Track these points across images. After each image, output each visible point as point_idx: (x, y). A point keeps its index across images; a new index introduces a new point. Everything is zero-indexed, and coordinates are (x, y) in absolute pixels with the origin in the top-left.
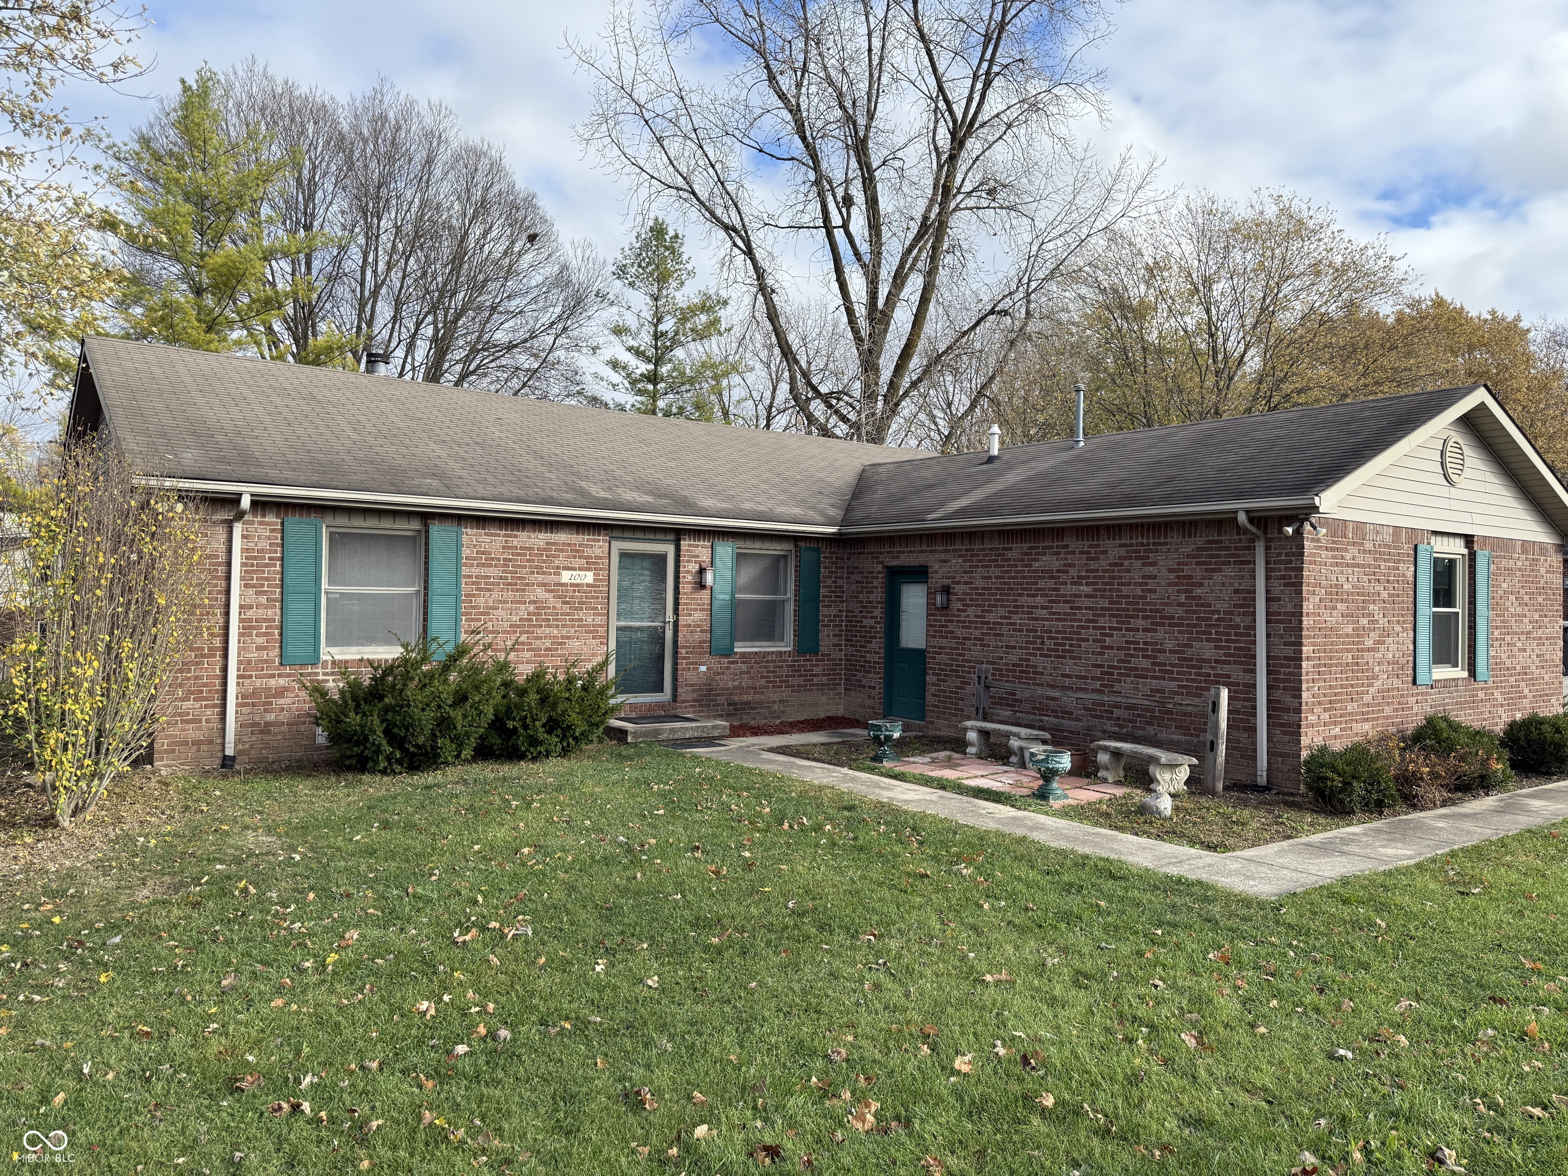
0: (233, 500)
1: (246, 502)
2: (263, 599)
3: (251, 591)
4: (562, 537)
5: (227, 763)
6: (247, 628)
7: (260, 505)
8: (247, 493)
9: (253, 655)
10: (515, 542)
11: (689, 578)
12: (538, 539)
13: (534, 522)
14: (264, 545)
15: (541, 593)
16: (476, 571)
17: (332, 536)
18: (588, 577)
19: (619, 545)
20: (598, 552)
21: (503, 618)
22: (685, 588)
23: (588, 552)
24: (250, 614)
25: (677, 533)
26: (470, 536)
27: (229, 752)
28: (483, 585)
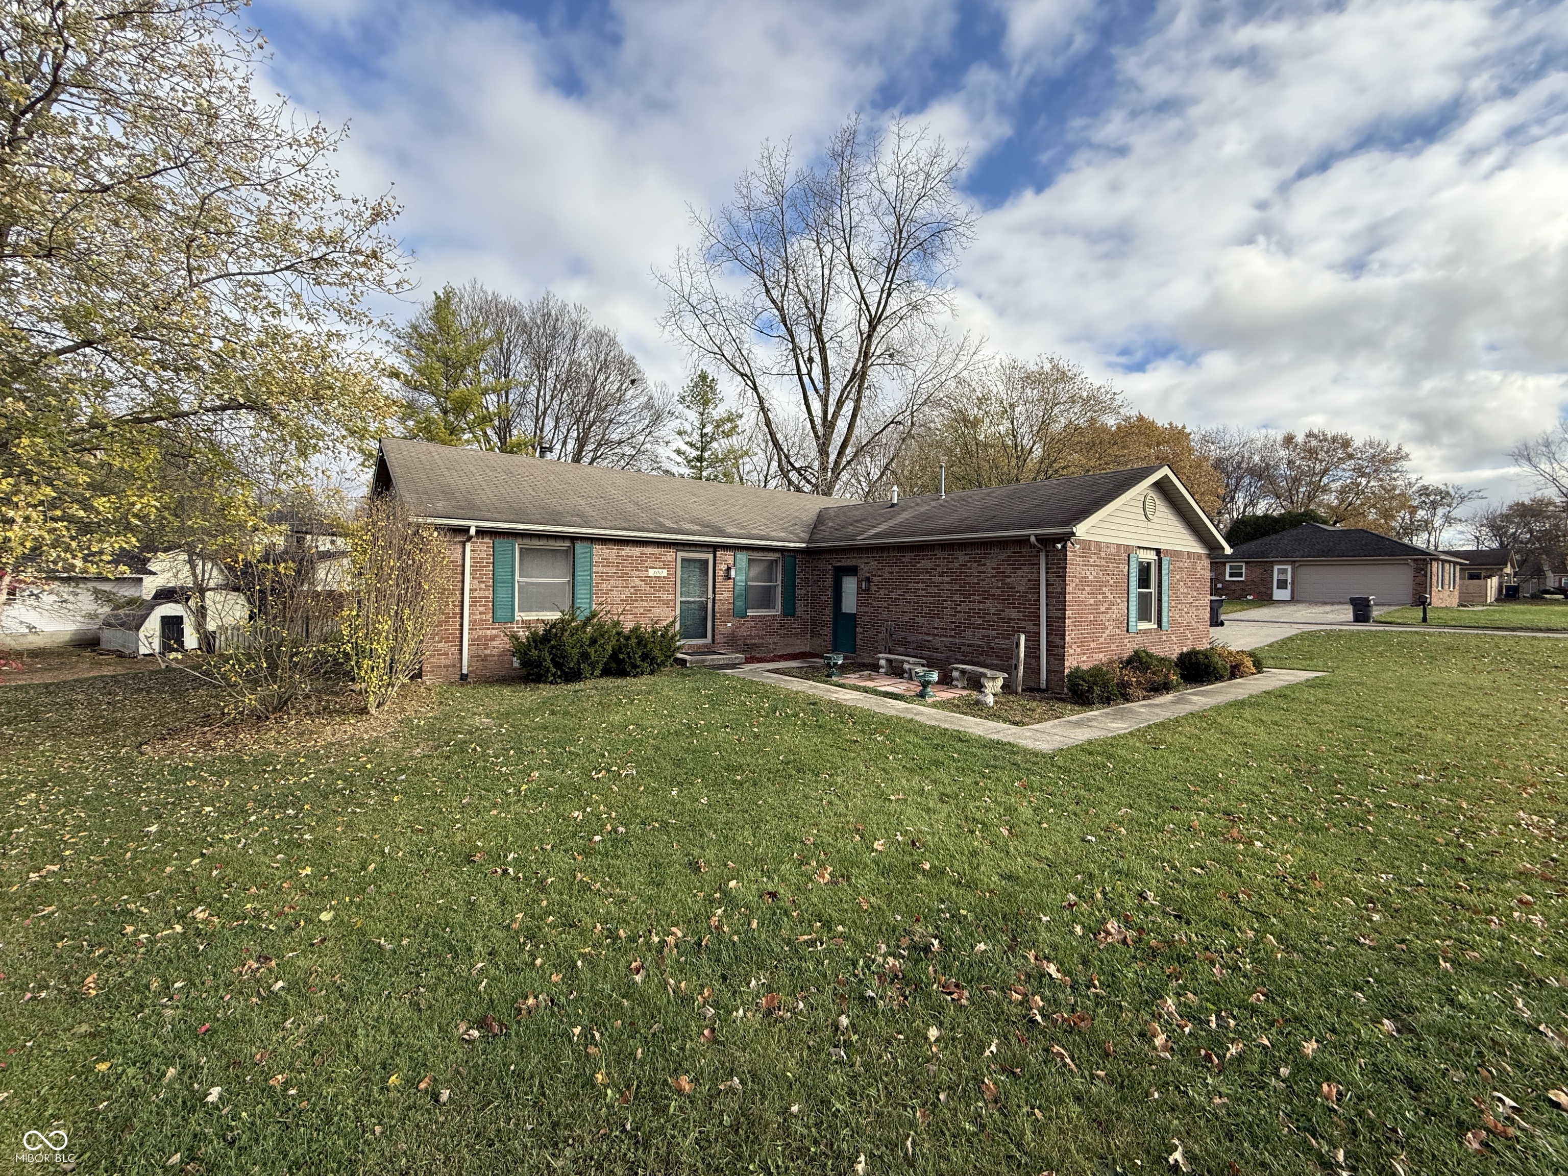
0: (466, 530)
1: (473, 531)
2: (483, 586)
3: (476, 581)
4: (649, 550)
5: (464, 677)
6: (474, 601)
7: (481, 532)
8: (473, 526)
9: (478, 617)
10: (623, 553)
11: (721, 573)
12: (636, 551)
13: (633, 541)
14: (483, 555)
15: (637, 582)
16: (601, 569)
17: (521, 550)
18: (664, 573)
19: (681, 555)
20: (670, 558)
21: (617, 596)
22: (719, 579)
23: (664, 558)
24: (476, 594)
25: (714, 548)
26: (598, 549)
27: (465, 671)
28: (605, 578)
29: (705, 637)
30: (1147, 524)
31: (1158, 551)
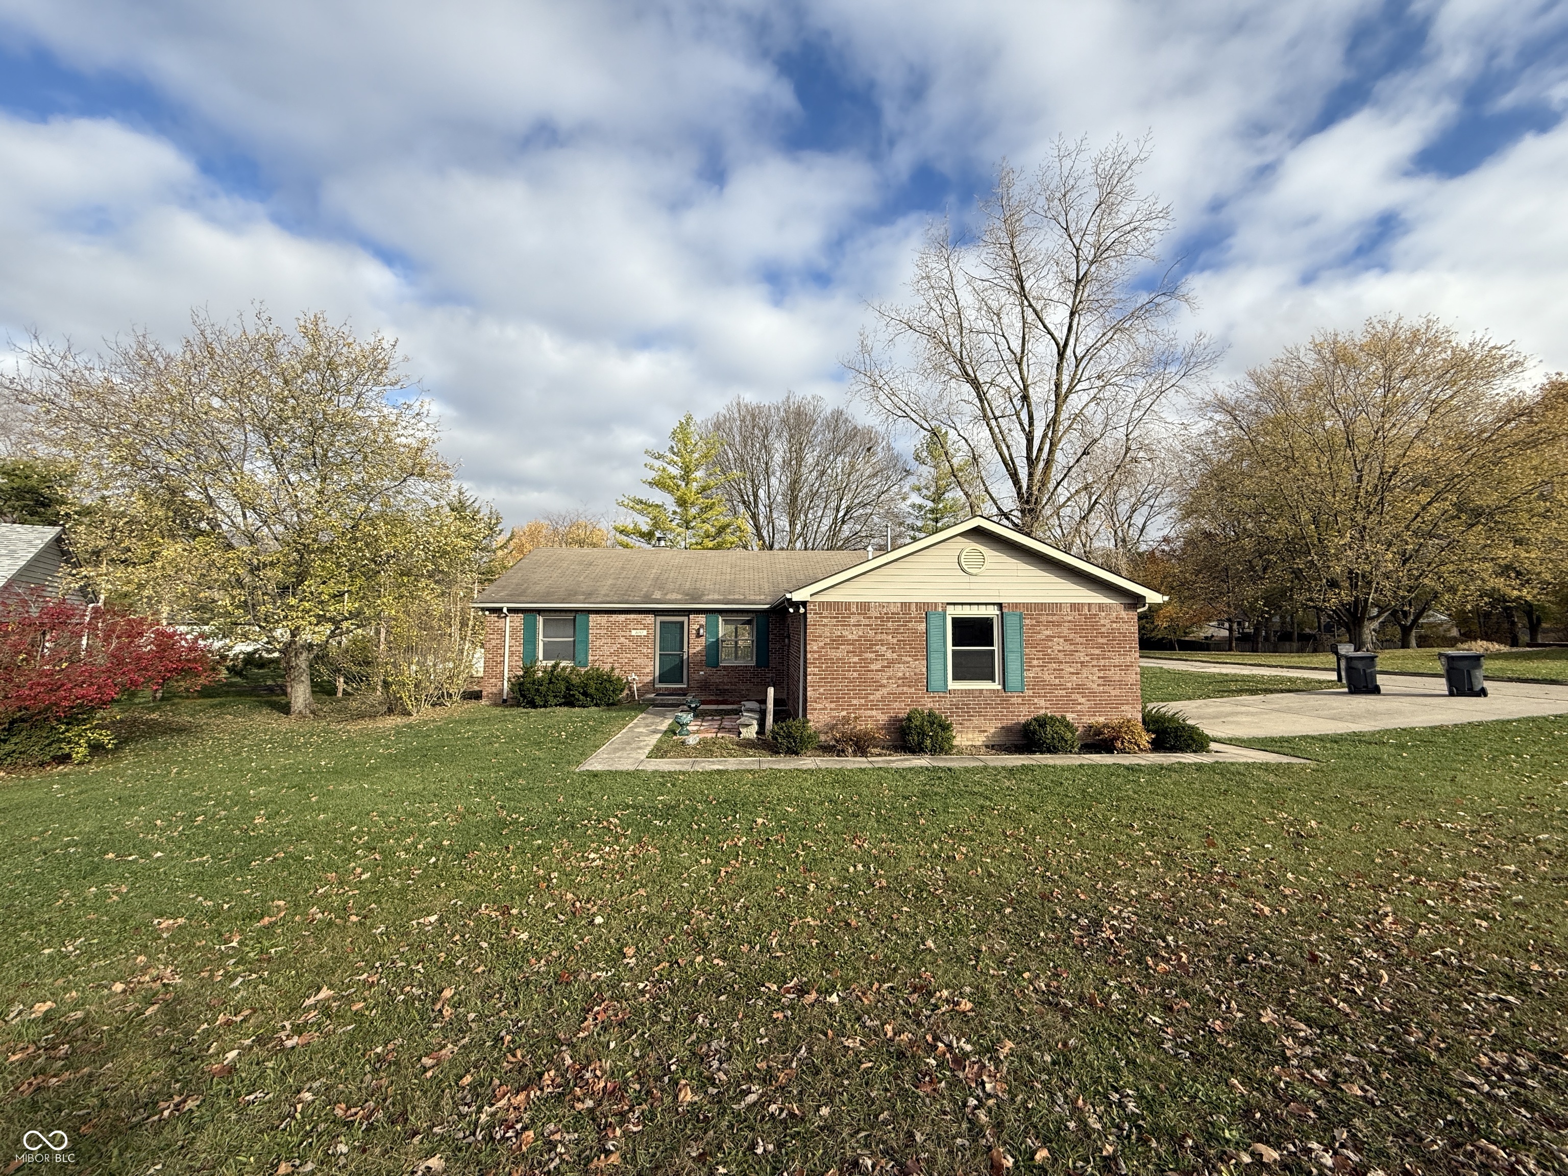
1: (505, 610)
2: (517, 644)
3: (513, 641)
4: (632, 616)
5: (505, 701)
6: (512, 654)
7: (510, 610)
8: (505, 607)
10: (611, 620)
11: (694, 632)
12: (622, 617)
13: (620, 611)
14: (518, 624)
15: (622, 640)
16: (595, 631)
17: (544, 621)
18: (645, 633)
19: (660, 619)
20: (650, 622)
21: (607, 650)
22: (693, 636)
23: (645, 622)
24: (512, 649)
25: (688, 612)
26: (592, 617)
27: (505, 697)
28: (598, 637)
29: (682, 682)
30: (967, 578)
31: (1000, 605)
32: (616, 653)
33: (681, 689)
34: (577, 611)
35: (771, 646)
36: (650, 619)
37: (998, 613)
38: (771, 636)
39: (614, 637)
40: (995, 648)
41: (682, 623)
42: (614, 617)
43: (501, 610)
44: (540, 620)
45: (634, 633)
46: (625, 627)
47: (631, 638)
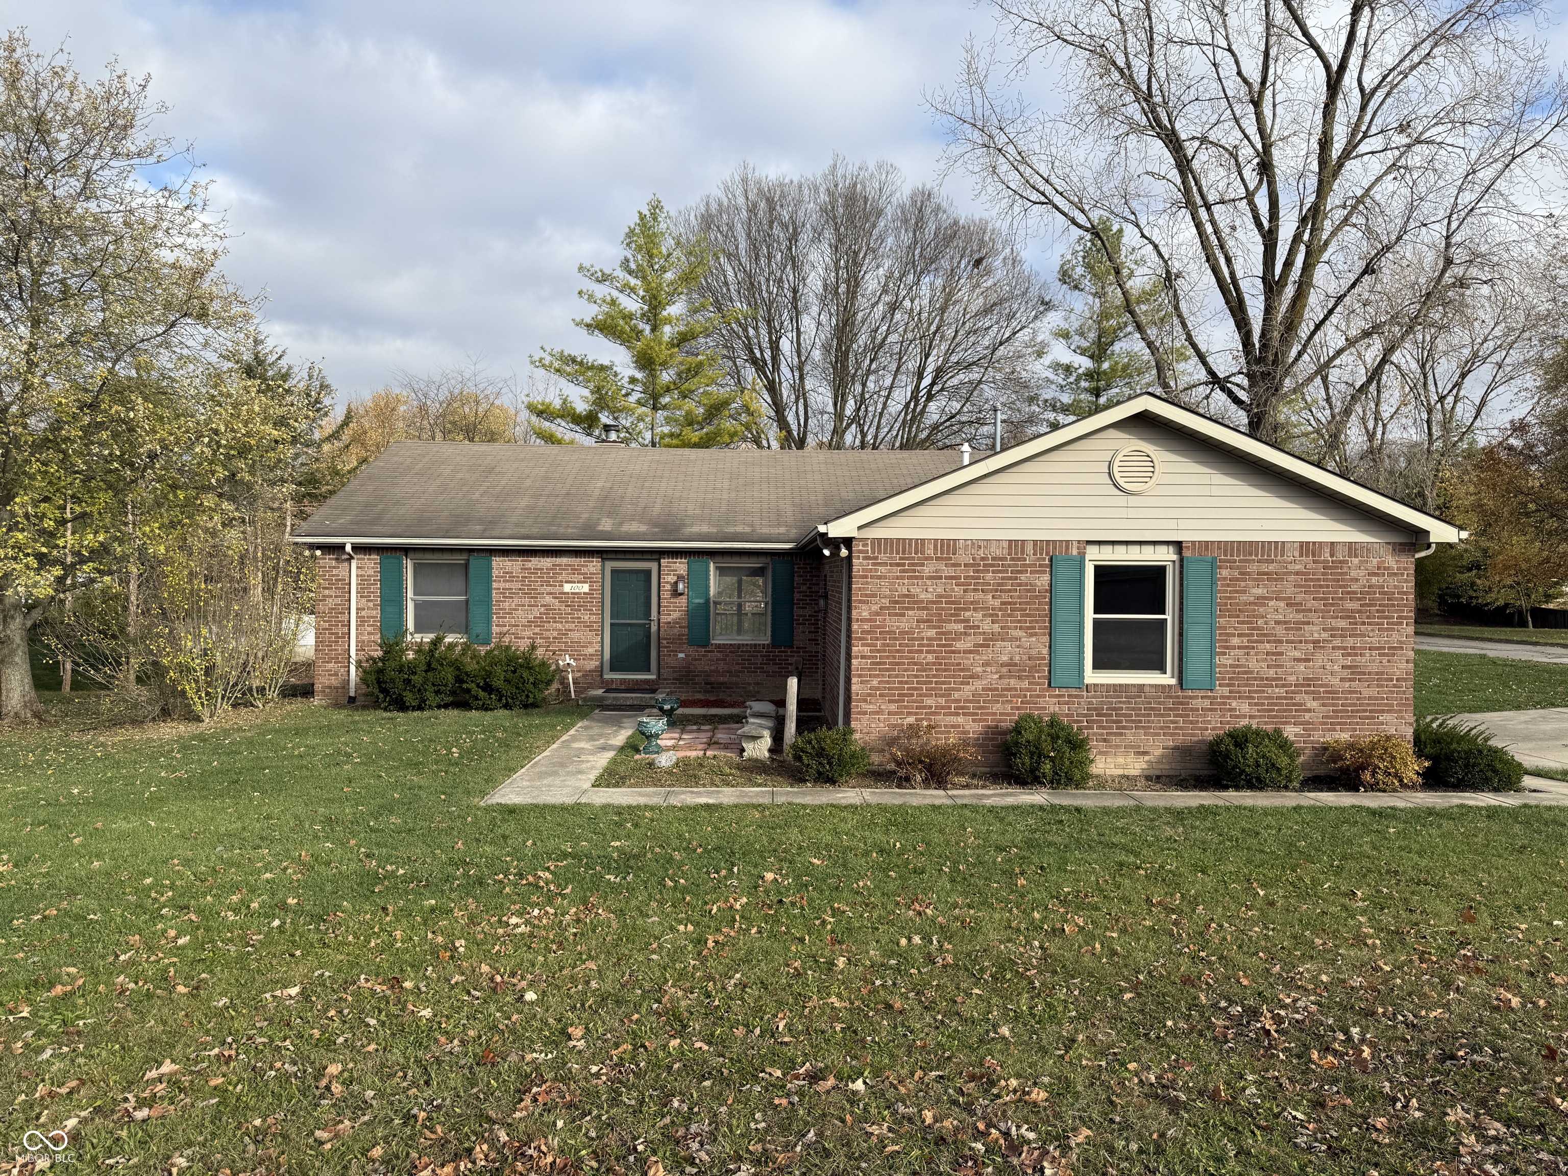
1: (348, 548)
2: (371, 604)
3: (364, 600)
4: (564, 560)
5: (352, 700)
6: (361, 621)
8: (348, 542)
9: (365, 638)
10: (529, 565)
11: (668, 587)
12: (547, 563)
13: (543, 551)
14: (371, 572)
15: (548, 599)
16: (502, 585)
17: (413, 565)
18: (585, 588)
19: (610, 565)
20: (593, 570)
21: (522, 616)
22: (665, 595)
23: (584, 570)
24: (363, 613)
25: (660, 555)
26: (499, 564)
27: (352, 694)
28: (508, 594)
29: (648, 670)
30: (1122, 500)
31: (1178, 545)
32: (536, 622)
33: (646, 681)
34: (471, 550)
35: (797, 611)
36: (593, 565)
37: (1175, 557)
38: (797, 596)
39: (533, 595)
40: (1168, 617)
41: (648, 573)
42: (535, 562)
43: (342, 547)
44: (409, 566)
45: (567, 588)
46: (552, 578)
47: (563, 597)
